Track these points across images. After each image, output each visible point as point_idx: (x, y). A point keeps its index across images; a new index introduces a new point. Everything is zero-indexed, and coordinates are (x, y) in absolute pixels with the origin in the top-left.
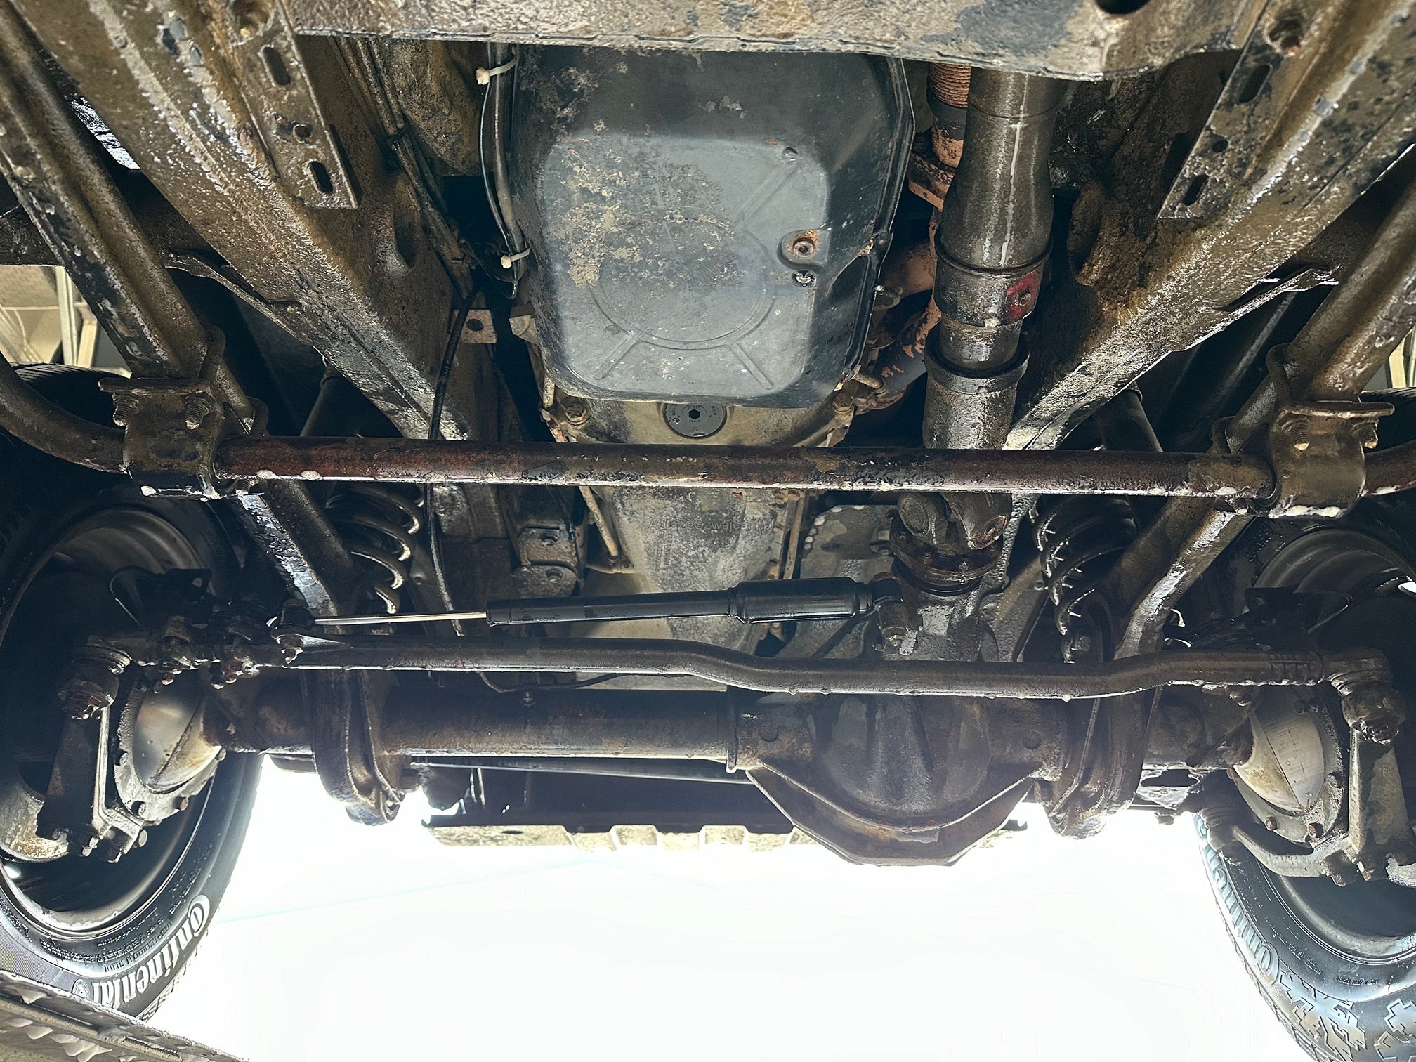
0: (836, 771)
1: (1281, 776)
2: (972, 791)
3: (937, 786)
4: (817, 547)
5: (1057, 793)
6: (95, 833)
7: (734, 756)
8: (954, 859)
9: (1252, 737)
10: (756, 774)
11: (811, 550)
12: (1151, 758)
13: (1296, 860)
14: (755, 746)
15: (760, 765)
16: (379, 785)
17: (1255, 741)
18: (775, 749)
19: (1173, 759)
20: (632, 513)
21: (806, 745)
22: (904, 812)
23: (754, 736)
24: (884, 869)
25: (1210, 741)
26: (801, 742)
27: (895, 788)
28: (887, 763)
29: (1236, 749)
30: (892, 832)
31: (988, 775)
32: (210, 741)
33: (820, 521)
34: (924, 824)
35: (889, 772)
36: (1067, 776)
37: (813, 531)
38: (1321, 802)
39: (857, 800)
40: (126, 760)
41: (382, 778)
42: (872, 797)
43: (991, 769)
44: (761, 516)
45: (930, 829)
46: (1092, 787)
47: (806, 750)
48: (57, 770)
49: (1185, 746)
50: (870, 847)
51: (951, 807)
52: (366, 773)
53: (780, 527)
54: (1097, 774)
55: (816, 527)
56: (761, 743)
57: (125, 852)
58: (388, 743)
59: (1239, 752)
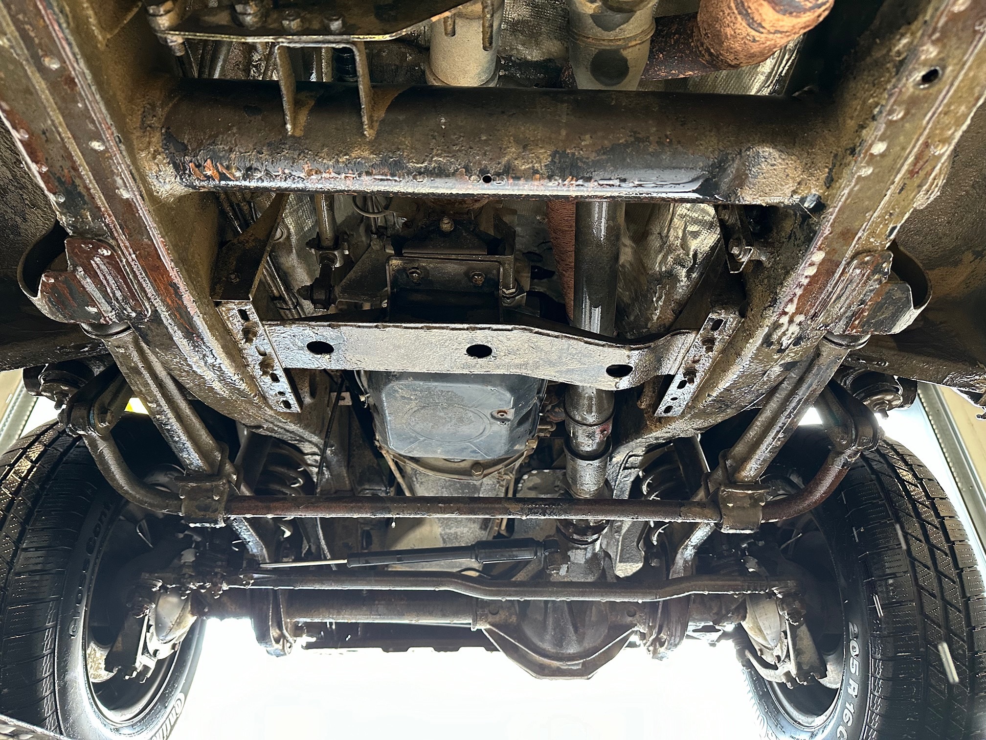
0: (529, 632)
1: (761, 630)
2: (599, 641)
3: (580, 641)
4: (525, 489)
5: (647, 638)
6: (136, 669)
7: (475, 621)
8: (590, 676)
9: (746, 609)
10: (487, 630)
11: (521, 490)
12: (694, 620)
13: (772, 672)
14: (486, 617)
15: (488, 627)
16: (284, 637)
17: (748, 611)
18: (497, 619)
19: (706, 620)
20: (422, 483)
21: (513, 616)
22: (563, 654)
23: (486, 611)
24: (554, 681)
25: (724, 612)
26: (511, 615)
27: (559, 641)
28: (554, 629)
29: (738, 616)
30: (556, 664)
31: (609, 631)
32: (193, 614)
33: (526, 477)
34: (573, 660)
35: (555, 634)
36: (651, 628)
37: (522, 481)
38: (779, 644)
39: (539, 647)
40: (152, 629)
41: (287, 634)
42: (547, 646)
43: (610, 628)
44: (492, 483)
45: (577, 662)
46: (663, 636)
47: (514, 619)
48: (120, 639)
49: (712, 614)
50: (546, 671)
51: (588, 650)
52: (278, 631)
53: (502, 486)
54: (665, 629)
55: (524, 480)
56: (490, 615)
57: (148, 676)
58: (289, 615)
59: (740, 617)
